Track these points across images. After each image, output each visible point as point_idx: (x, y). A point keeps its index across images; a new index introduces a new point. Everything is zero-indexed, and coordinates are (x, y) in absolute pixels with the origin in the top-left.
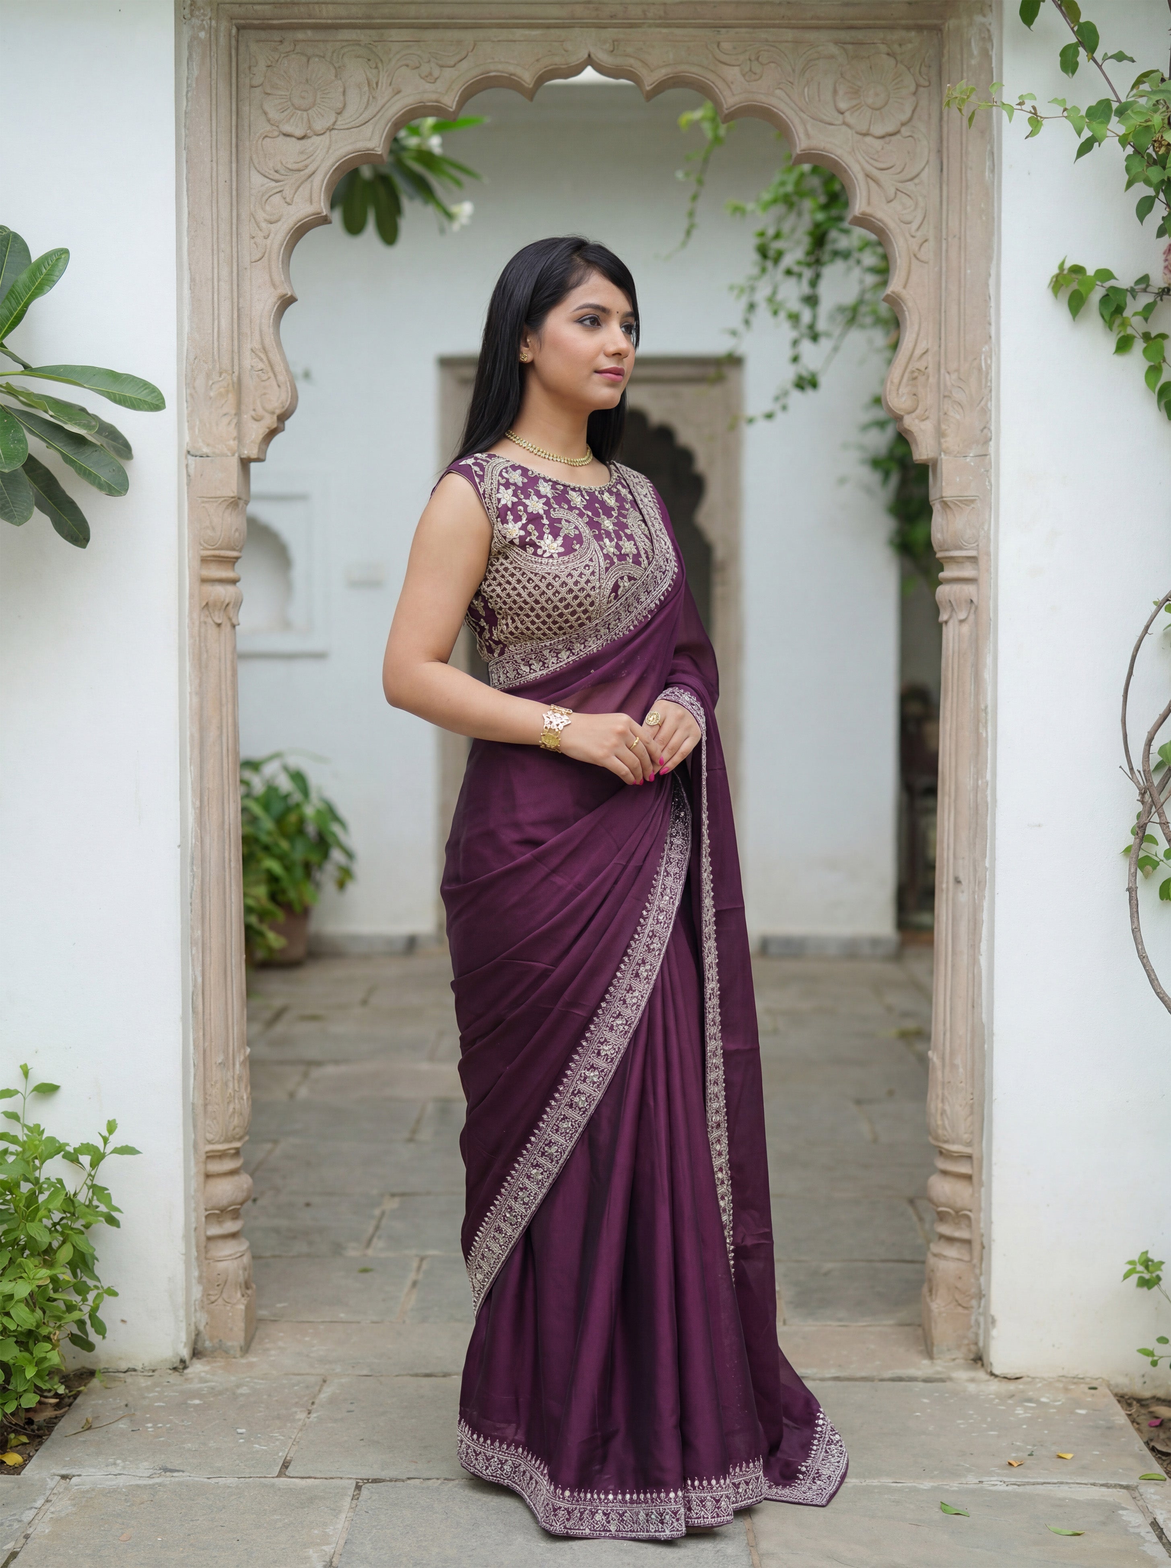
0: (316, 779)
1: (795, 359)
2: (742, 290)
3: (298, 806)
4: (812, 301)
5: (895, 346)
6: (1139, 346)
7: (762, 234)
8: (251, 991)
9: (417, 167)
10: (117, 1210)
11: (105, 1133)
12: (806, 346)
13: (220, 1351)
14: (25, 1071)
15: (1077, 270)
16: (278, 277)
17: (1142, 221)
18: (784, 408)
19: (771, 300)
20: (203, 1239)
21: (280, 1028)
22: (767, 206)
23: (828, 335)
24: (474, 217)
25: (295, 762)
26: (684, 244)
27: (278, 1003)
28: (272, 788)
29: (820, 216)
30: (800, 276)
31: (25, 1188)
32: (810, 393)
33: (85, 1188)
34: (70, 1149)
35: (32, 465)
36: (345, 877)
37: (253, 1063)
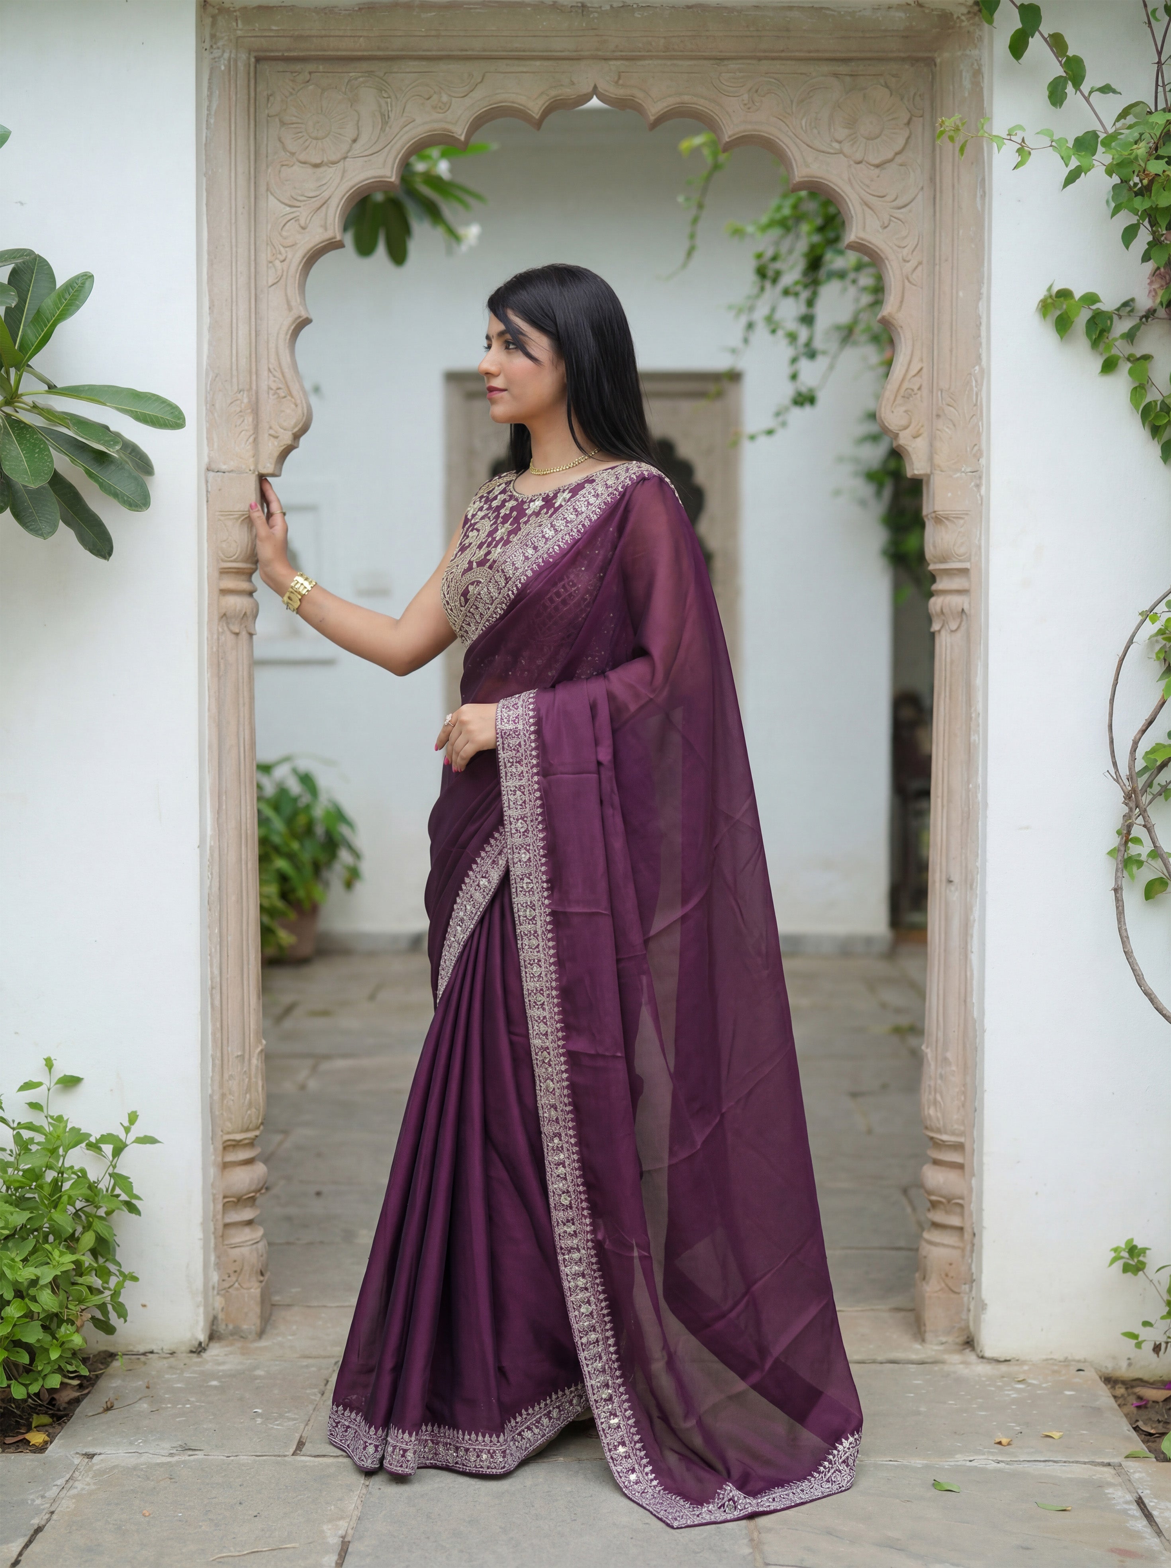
0: (325, 781)
1: (794, 377)
2: (740, 311)
3: (308, 807)
4: (808, 320)
5: (889, 364)
6: (1125, 367)
7: (759, 256)
8: (265, 988)
9: (426, 191)
10: (138, 1198)
11: (126, 1124)
12: (804, 365)
13: (237, 1334)
14: (49, 1064)
15: (1064, 294)
16: (295, 300)
17: (1127, 247)
18: (784, 424)
19: (769, 319)
20: (220, 1226)
21: (288, 1024)
22: (765, 228)
23: (824, 353)
24: (481, 237)
25: (304, 765)
26: (684, 265)
27: (287, 999)
28: (282, 791)
29: (816, 238)
30: (796, 295)
31: (50, 1176)
32: (808, 410)
33: (107, 1176)
34: (93, 1139)
35: (57, 482)
36: (352, 877)
37: (268, 1057)
